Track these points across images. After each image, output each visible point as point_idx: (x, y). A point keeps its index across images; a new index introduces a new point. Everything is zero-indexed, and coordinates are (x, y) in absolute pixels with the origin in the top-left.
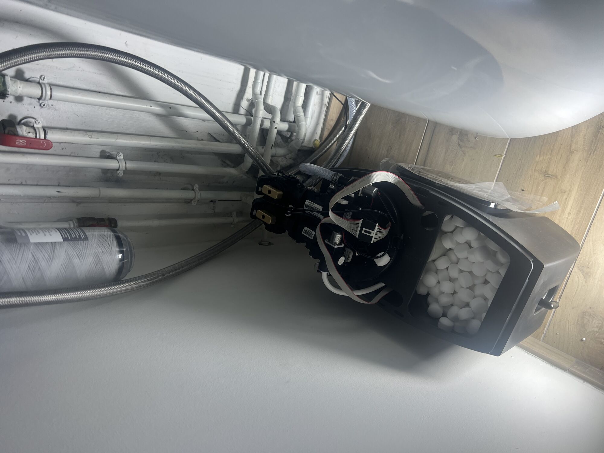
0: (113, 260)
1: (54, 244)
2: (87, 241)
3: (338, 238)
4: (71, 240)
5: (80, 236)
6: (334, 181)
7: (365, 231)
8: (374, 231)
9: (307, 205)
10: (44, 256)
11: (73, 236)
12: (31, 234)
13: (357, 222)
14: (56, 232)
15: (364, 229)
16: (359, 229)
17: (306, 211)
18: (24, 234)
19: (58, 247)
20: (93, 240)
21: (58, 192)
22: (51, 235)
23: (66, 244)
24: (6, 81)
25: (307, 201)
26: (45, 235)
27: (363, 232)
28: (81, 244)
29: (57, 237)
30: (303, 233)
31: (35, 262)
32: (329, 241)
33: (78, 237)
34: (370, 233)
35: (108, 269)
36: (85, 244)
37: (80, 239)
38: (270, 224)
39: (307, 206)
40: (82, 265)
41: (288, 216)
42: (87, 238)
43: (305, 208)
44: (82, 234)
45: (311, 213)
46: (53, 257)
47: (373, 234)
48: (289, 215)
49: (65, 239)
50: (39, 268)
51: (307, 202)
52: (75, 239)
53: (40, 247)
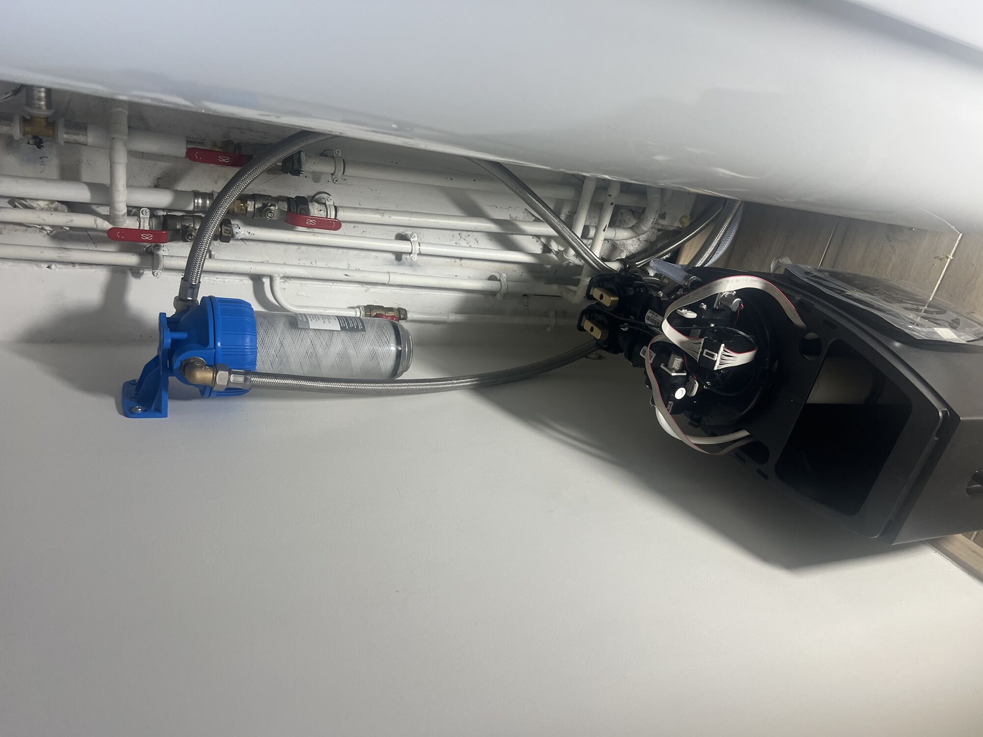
0: (389, 355)
1: (331, 331)
2: (364, 332)
3: (677, 362)
4: (348, 330)
7: (707, 353)
8: (718, 353)
9: (649, 316)
10: (322, 343)
11: (351, 326)
12: (311, 320)
13: (699, 341)
14: (336, 319)
15: (706, 351)
16: (701, 350)
18: (305, 320)
19: (335, 334)
20: (371, 332)
21: (346, 275)
22: (330, 322)
23: (343, 334)
24: (302, 157)
25: (650, 311)
26: (324, 322)
27: (704, 355)
28: (358, 336)
29: (335, 326)
30: (641, 354)
31: (312, 348)
32: (666, 366)
33: (355, 327)
34: (713, 356)
35: (384, 364)
36: (363, 335)
37: (358, 330)
38: (599, 340)
39: (648, 318)
40: (357, 356)
41: (624, 330)
42: (365, 329)
43: (646, 321)
46: (330, 344)
47: (717, 358)
48: (626, 329)
49: (343, 328)
50: (316, 355)
51: (649, 314)
52: (353, 329)
53: (318, 333)
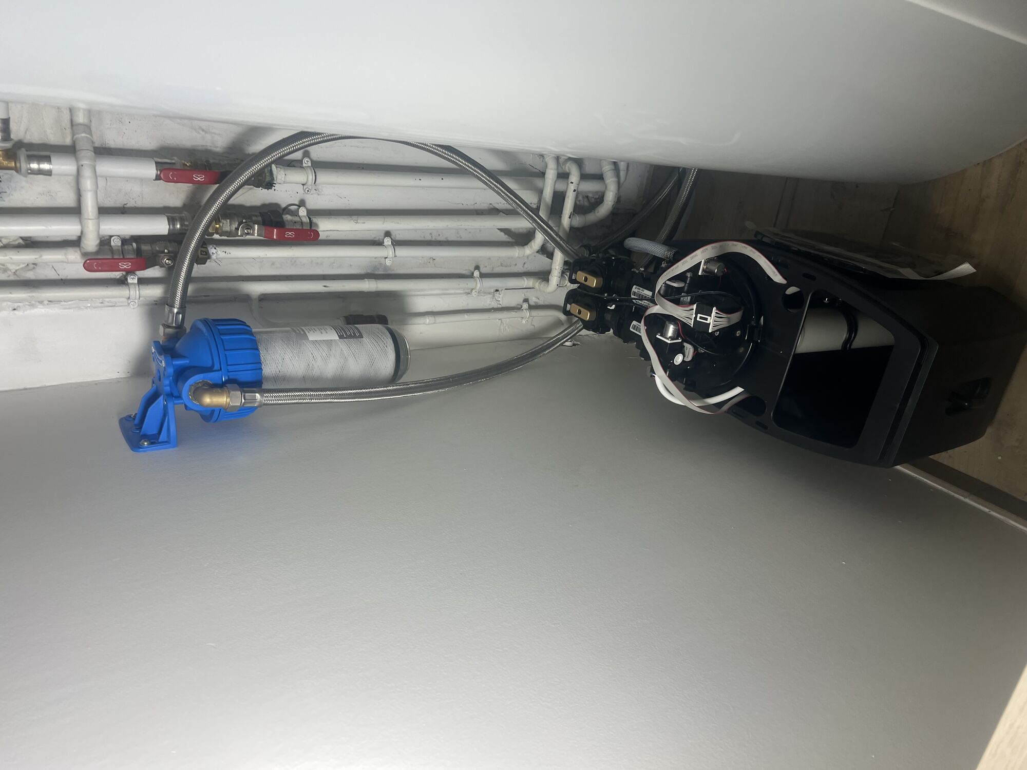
1: (329, 343)
2: (362, 339)
3: (671, 330)
4: (345, 338)
5: (354, 333)
6: (667, 258)
7: (701, 318)
8: (711, 316)
9: (635, 292)
10: (322, 354)
11: (348, 333)
12: (309, 332)
13: (691, 308)
14: (331, 329)
15: (699, 315)
16: (694, 316)
17: (634, 301)
18: (302, 333)
19: (333, 345)
20: (368, 338)
21: (325, 286)
22: (327, 333)
23: (341, 343)
24: (273, 169)
25: (635, 286)
26: (322, 333)
27: (698, 319)
28: (356, 343)
29: (333, 336)
30: (631, 329)
32: (661, 335)
33: (352, 335)
34: (706, 319)
35: (384, 369)
36: (360, 342)
37: (354, 337)
38: (588, 321)
39: (635, 294)
41: (611, 308)
42: (361, 335)
43: (632, 296)
44: (356, 331)
45: (640, 302)
46: (329, 354)
47: (710, 320)
48: (613, 307)
49: (340, 337)
51: (635, 289)
52: (350, 337)
53: (318, 346)
